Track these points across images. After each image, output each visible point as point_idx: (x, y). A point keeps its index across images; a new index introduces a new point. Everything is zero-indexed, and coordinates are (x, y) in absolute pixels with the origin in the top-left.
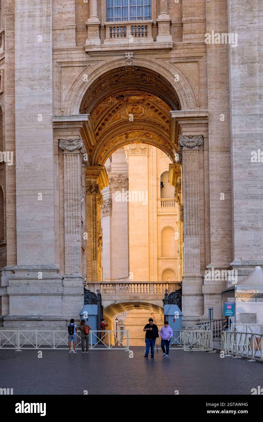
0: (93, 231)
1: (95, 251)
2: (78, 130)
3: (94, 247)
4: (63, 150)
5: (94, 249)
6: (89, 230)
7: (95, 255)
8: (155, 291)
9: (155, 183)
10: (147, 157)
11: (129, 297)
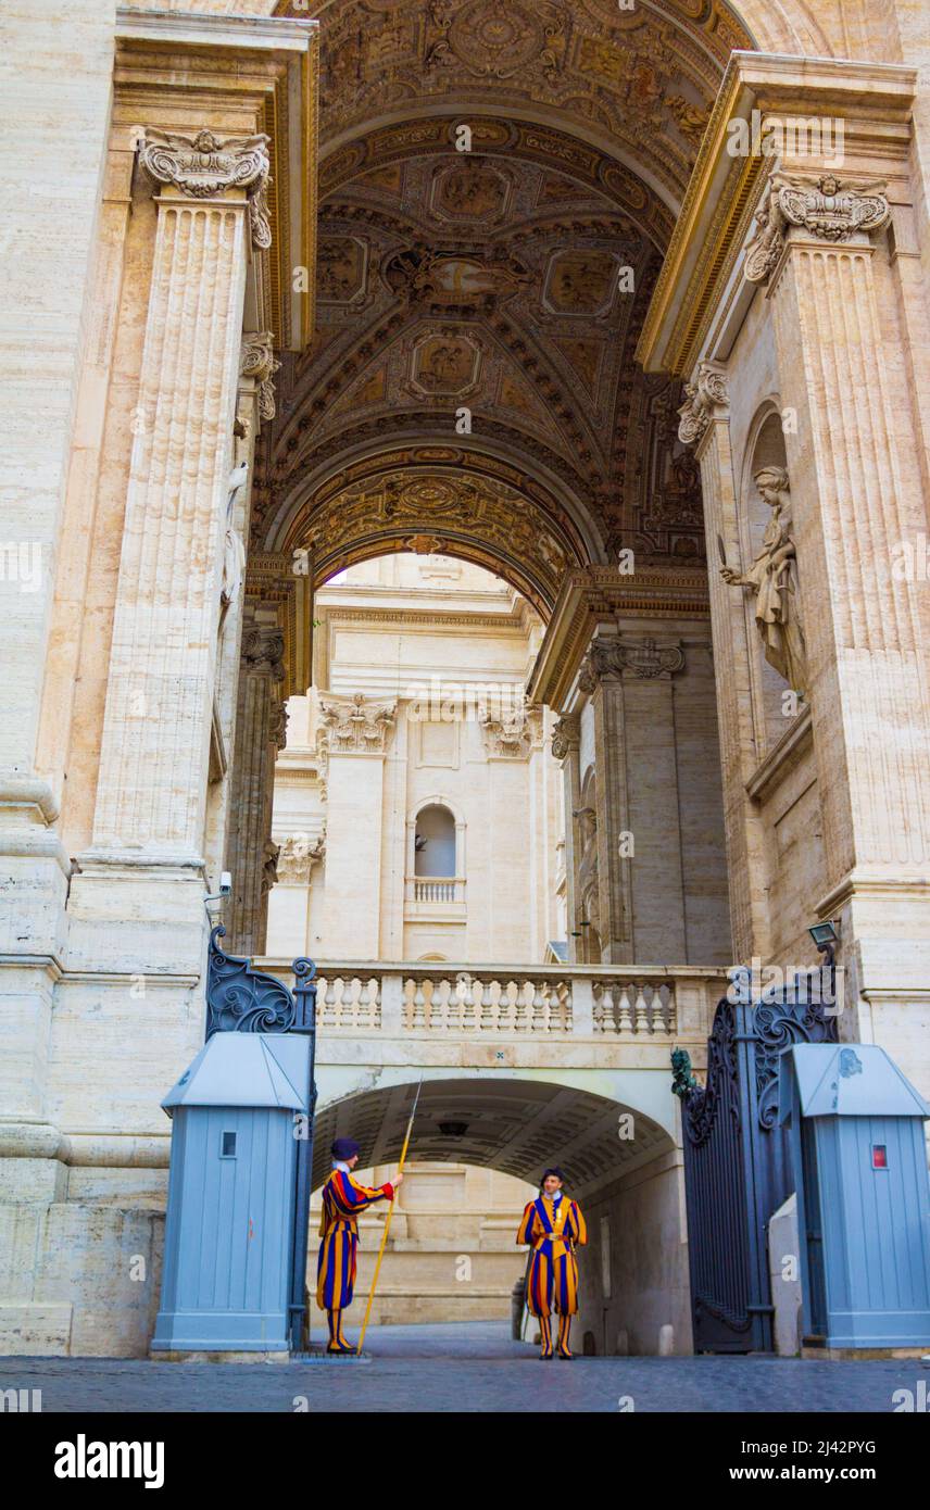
1: (249, 893)
2: (252, 105)
3: (245, 878)
4: (158, 187)
5: (244, 887)
7: (248, 913)
9: (401, 834)
10: (381, 762)
11: (458, 1049)
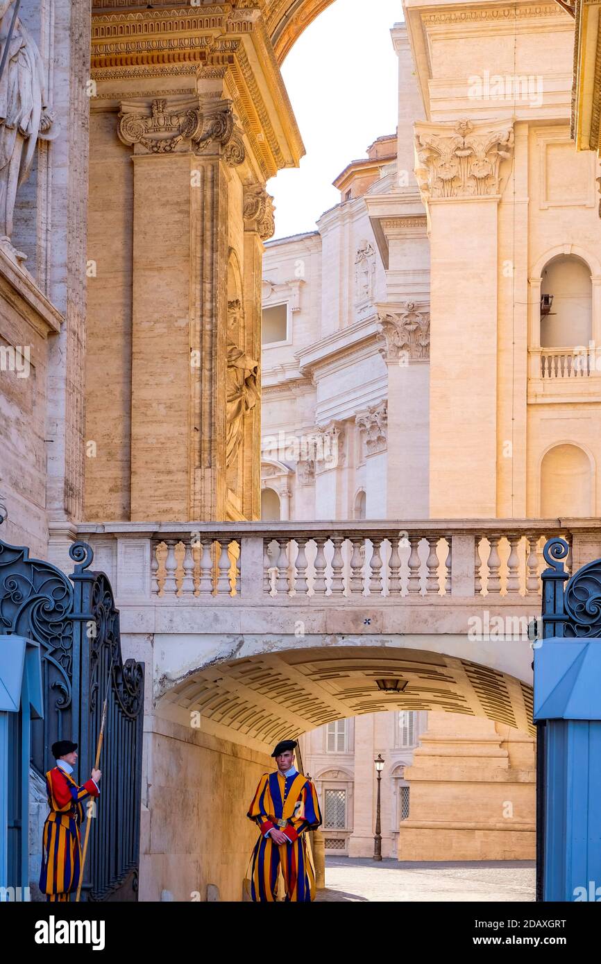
0: (198, 328)
1: (206, 422)
3: (201, 403)
5: (201, 415)
6: (182, 323)
7: (207, 445)
8: (484, 583)
9: (522, 295)
10: (495, 206)
11: (321, 615)
